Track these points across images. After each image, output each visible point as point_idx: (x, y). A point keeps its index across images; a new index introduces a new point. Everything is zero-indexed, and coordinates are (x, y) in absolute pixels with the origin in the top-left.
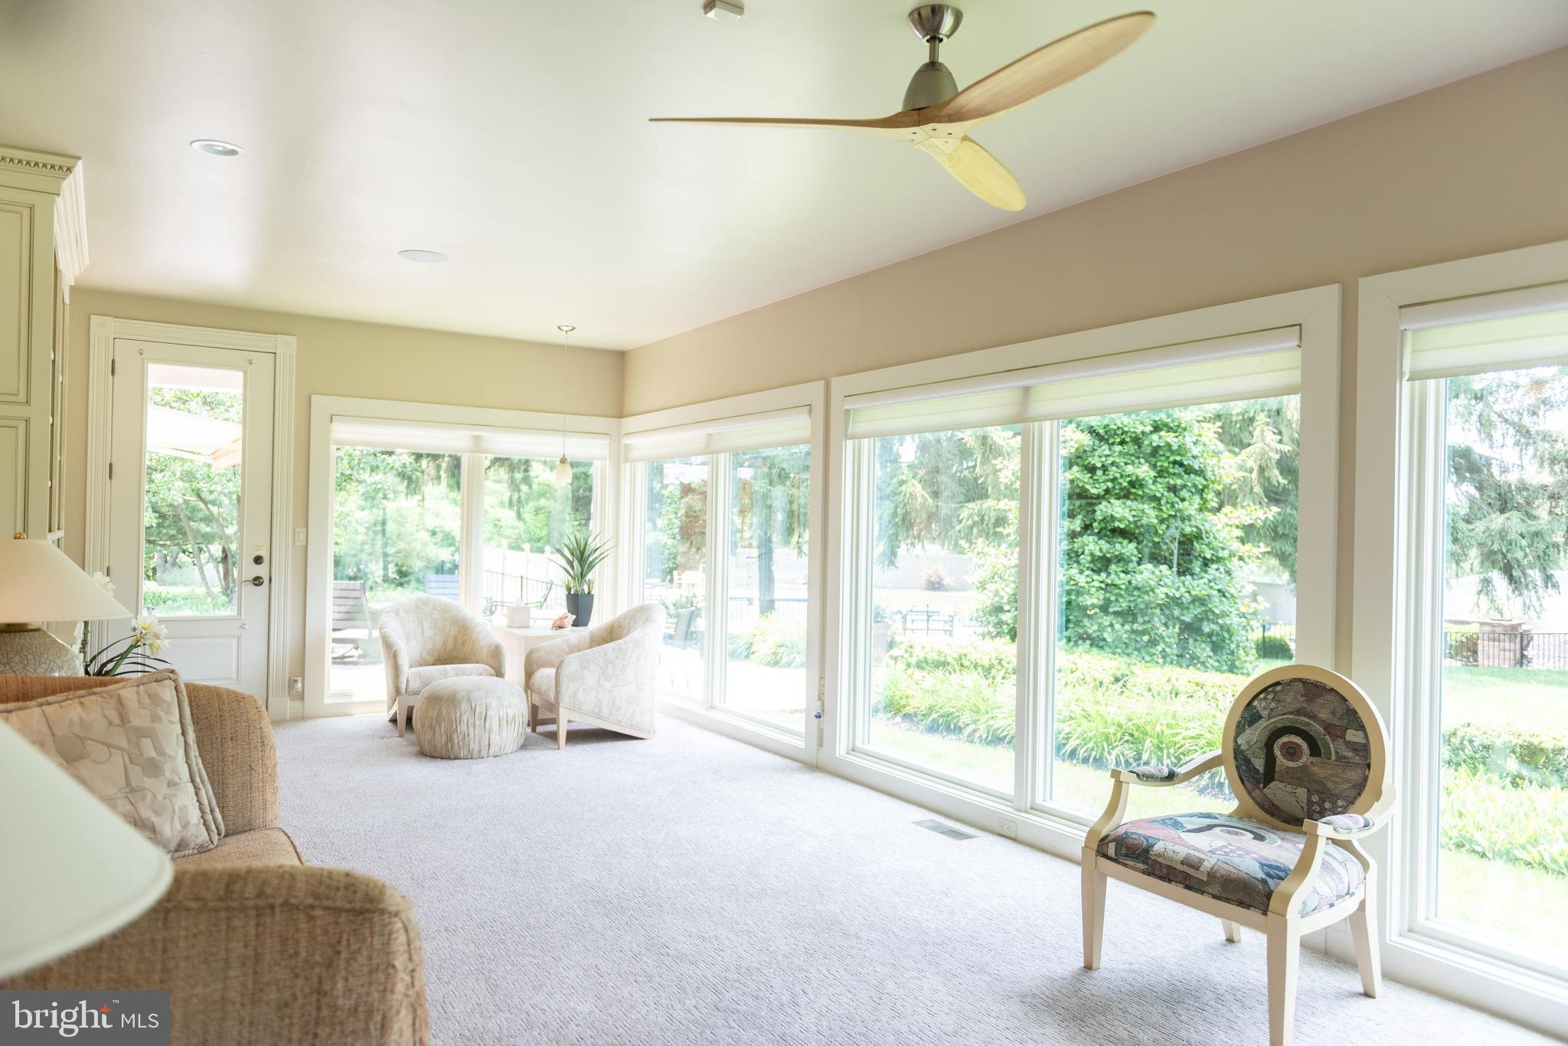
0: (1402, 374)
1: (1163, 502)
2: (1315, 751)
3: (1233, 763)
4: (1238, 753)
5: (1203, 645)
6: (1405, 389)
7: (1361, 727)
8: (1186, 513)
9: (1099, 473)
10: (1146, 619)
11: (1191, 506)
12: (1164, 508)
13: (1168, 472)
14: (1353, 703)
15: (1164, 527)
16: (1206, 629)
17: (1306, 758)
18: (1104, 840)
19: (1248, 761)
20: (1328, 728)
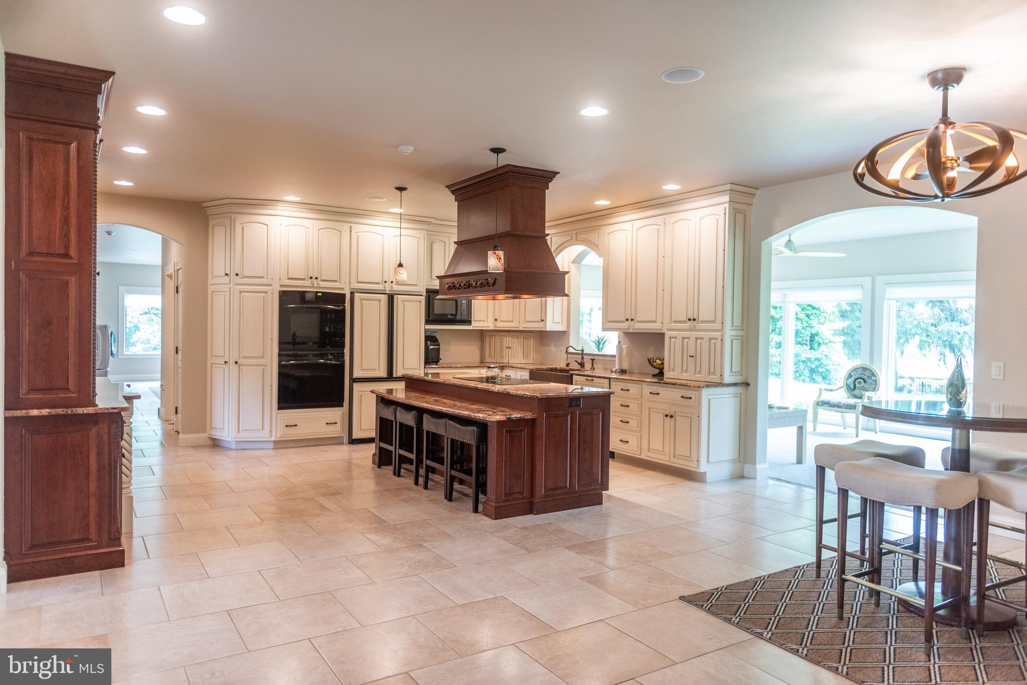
0: (885, 298)
1: (803, 321)
2: (865, 382)
3: (846, 387)
4: (847, 385)
5: (819, 377)
6: (886, 302)
7: (875, 376)
8: (813, 325)
9: (778, 309)
10: (797, 366)
11: (814, 322)
12: (804, 323)
13: (805, 309)
14: (873, 371)
15: (804, 330)
16: (820, 370)
17: (863, 384)
18: (818, 402)
19: (849, 386)
20: (868, 377)
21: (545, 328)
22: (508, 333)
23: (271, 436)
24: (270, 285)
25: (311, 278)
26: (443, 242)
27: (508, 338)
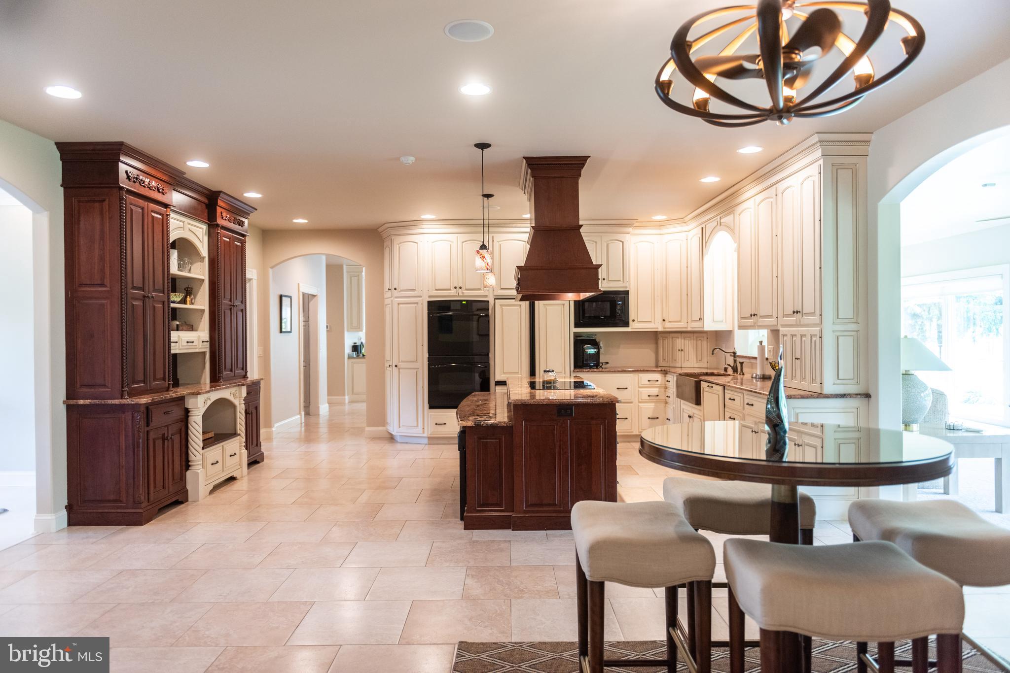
21: (703, 328)
22: (680, 334)
23: (424, 432)
24: (420, 297)
25: (456, 288)
26: (594, 241)
27: (680, 340)
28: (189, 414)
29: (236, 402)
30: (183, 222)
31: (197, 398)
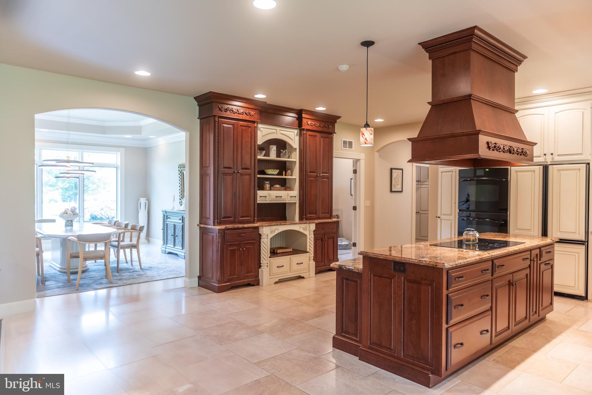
28: (261, 237)
29: (306, 233)
30: (276, 130)
31: (263, 228)
